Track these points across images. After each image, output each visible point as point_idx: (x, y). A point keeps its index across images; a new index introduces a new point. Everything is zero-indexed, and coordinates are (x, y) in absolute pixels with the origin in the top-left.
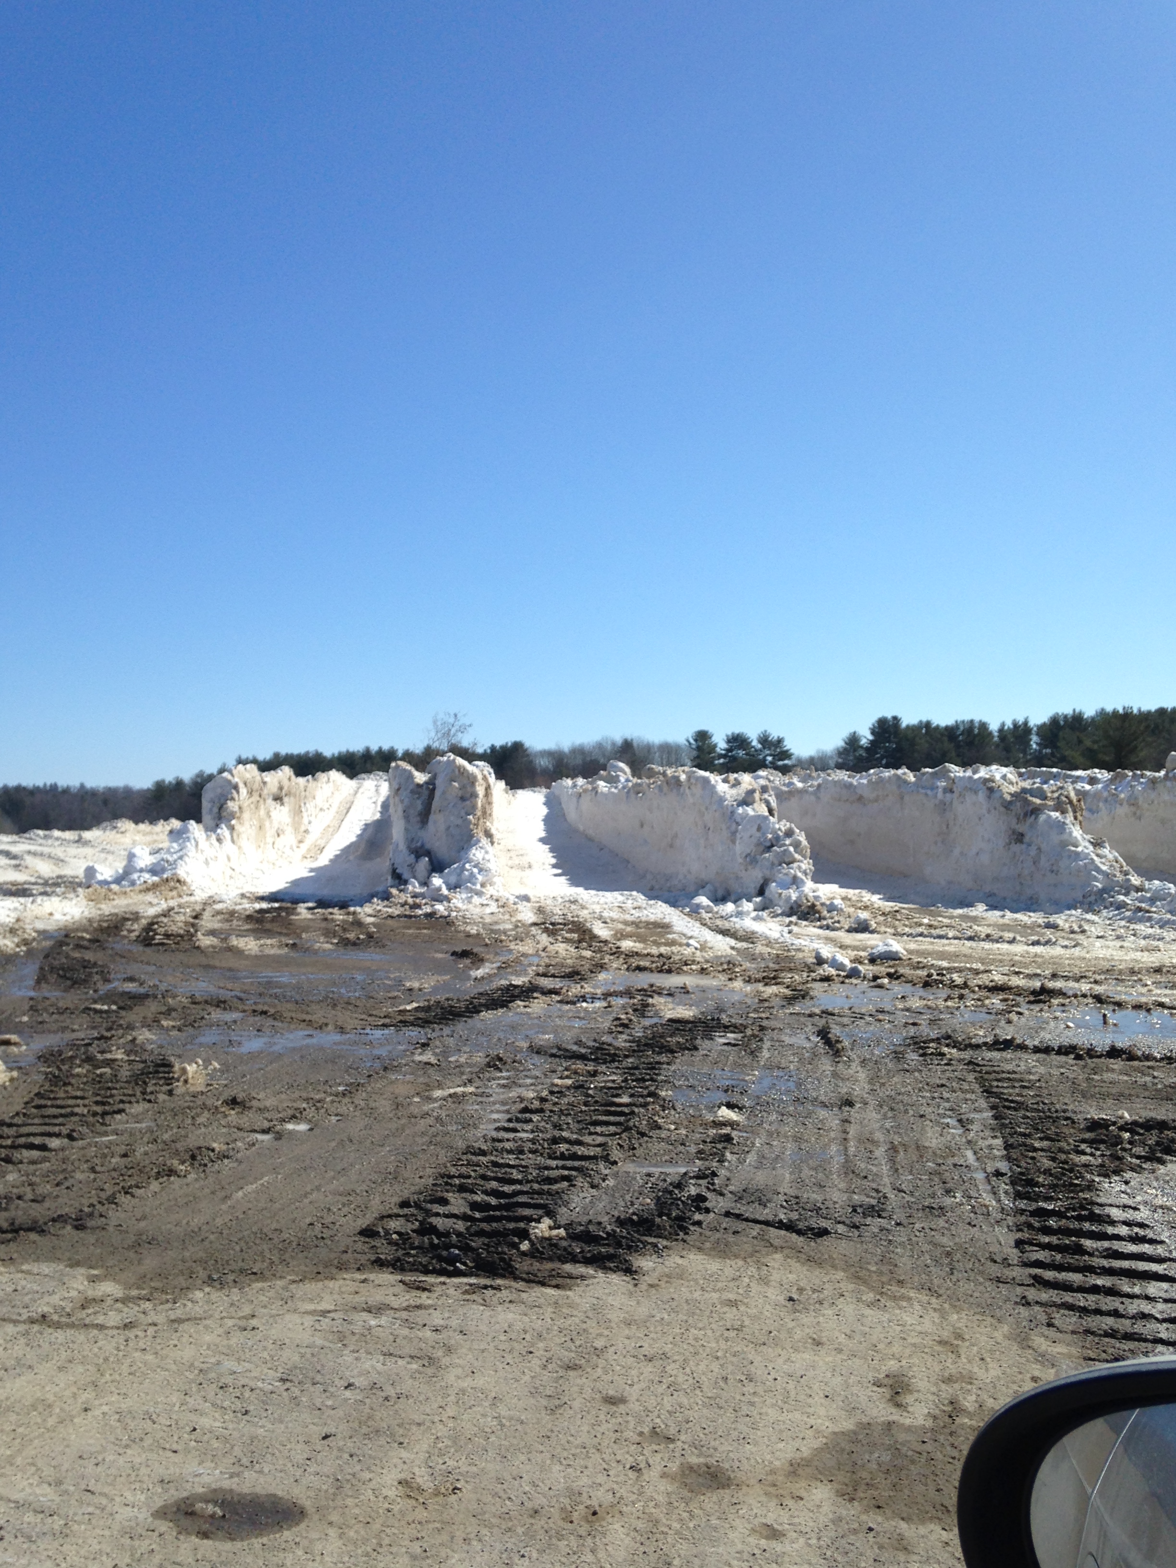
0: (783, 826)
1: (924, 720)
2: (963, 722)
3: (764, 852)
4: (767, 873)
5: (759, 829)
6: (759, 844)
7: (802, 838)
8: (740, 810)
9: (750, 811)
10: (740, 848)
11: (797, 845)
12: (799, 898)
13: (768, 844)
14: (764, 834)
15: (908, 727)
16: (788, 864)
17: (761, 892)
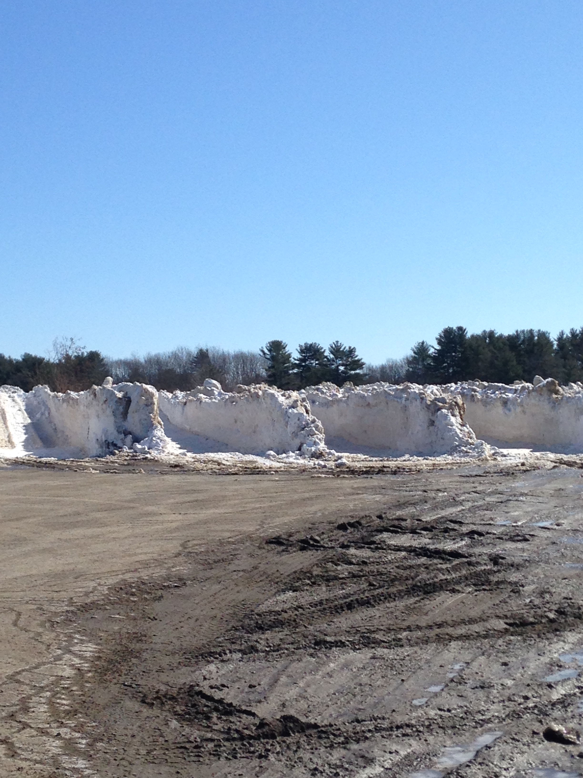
0: (310, 418)
1: (488, 330)
2: (523, 331)
3: (301, 431)
4: (302, 440)
5: (299, 420)
6: (299, 427)
7: (319, 424)
8: (290, 411)
9: (295, 411)
10: (290, 429)
11: (317, 427)
12: (315, 450)
13: (303, 427)
14: (301, 422)
15: (472, 336)
16: (311, 436)
17: (299, 449)
